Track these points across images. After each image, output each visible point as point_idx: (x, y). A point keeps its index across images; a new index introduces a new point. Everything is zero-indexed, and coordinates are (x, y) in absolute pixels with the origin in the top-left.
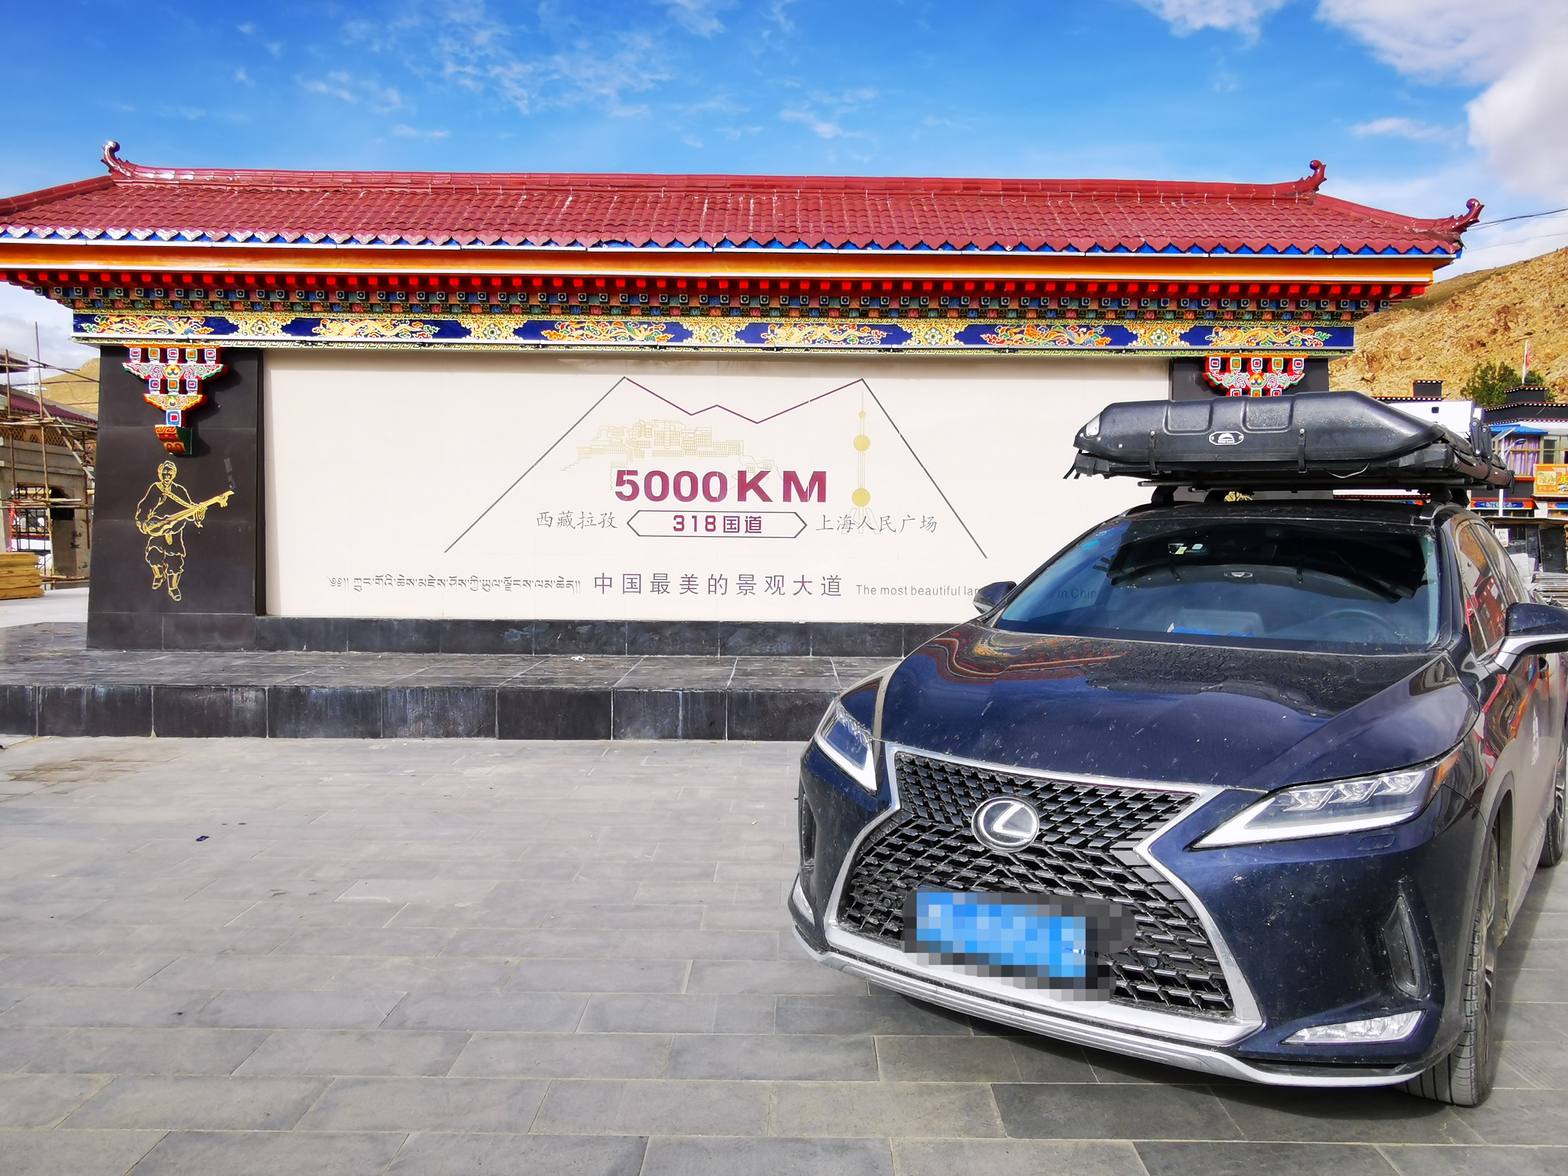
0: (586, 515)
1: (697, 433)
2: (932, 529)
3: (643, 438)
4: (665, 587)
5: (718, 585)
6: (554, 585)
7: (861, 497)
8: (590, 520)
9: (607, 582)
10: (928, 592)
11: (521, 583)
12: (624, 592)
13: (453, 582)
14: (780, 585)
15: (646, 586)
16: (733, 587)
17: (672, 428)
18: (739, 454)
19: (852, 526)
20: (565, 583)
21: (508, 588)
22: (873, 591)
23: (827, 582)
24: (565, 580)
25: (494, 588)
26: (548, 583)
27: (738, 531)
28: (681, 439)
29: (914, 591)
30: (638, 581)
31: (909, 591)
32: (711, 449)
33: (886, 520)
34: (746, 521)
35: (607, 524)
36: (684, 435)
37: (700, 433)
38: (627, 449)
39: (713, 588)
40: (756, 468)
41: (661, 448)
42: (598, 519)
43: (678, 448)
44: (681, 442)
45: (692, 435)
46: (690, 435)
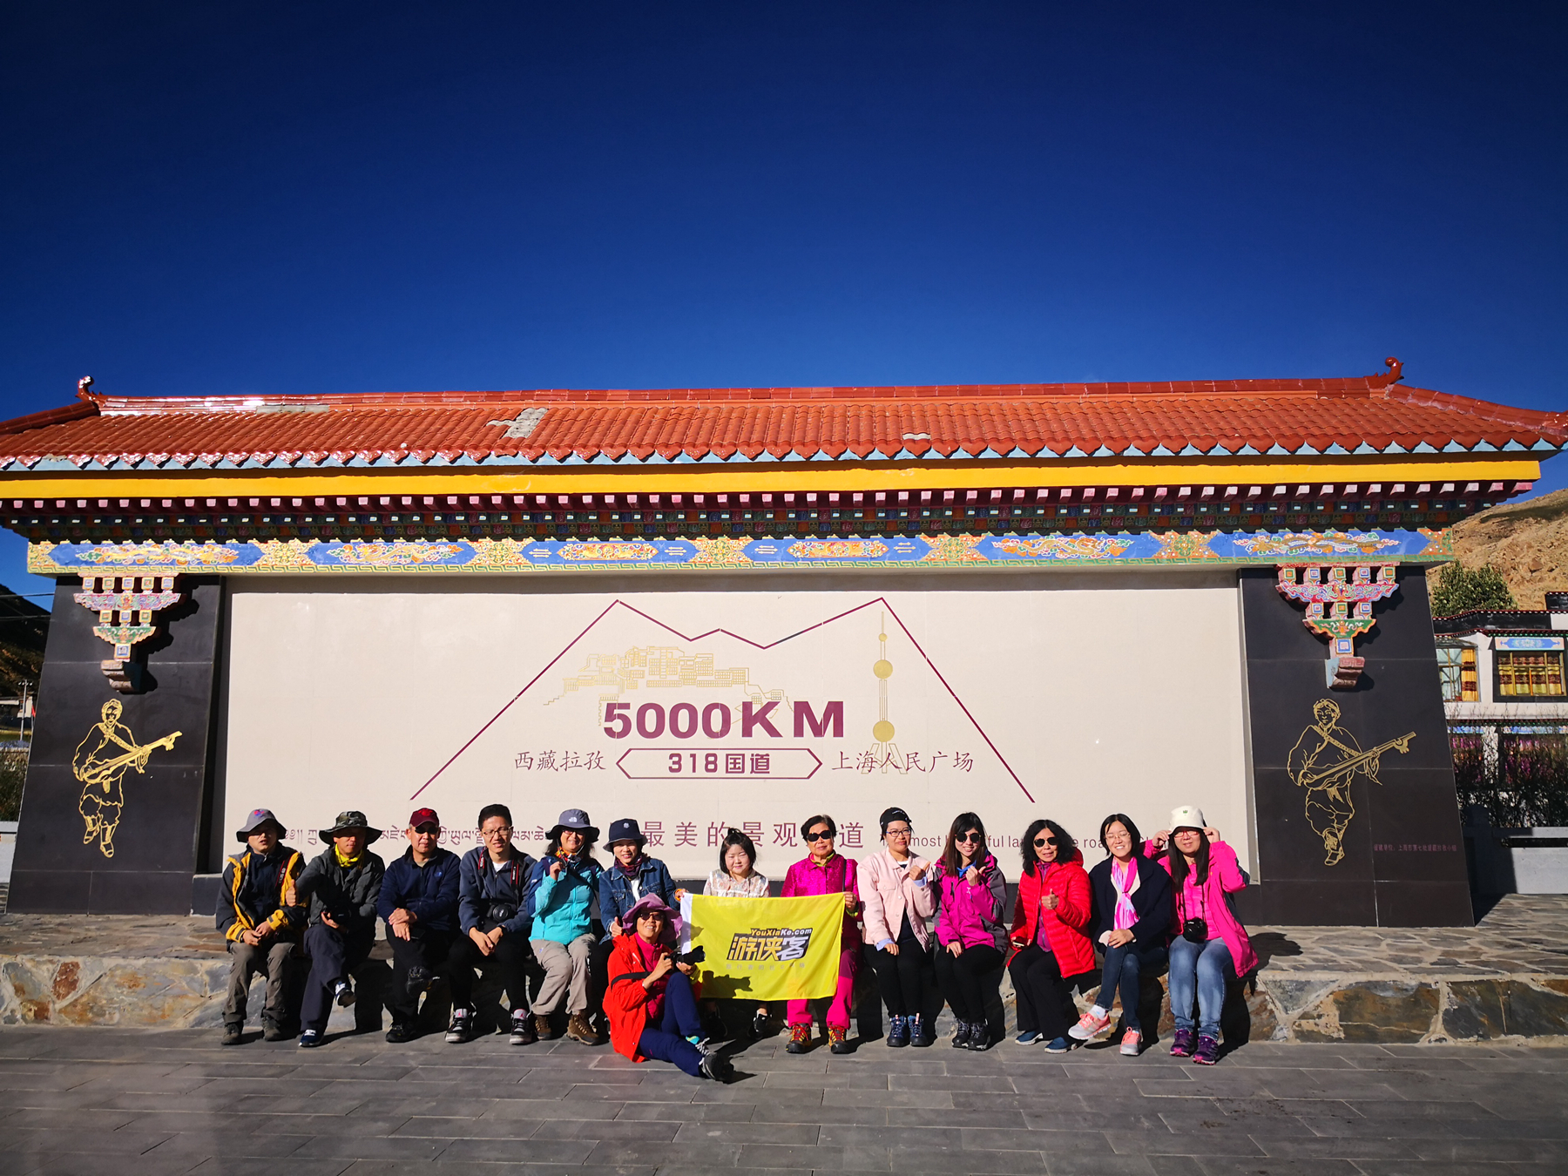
0: (571, 755)
1: (697, 660)
2: (968, 767)
4: (658, 838)
6: (532, 836)
7: (884, 730)
8: (574, 761)
17: (669, 655)
18: (744, 684)
19: (874, 764)
25: (464, 841)
26: (526, 834)
27: (743, 772)
28: (679, 667)
32: (712, 678)
33: (913, 757)
34: (752, 760)
35: (594, 764)
36: (682, 663)
37: (701, 660)
38: (618, 680)
39: (713, 839)
40: (763, 697)
41: (657, 678)
42: (583, 760)
43: (675, 678)
44: (679, 670)
45: (692, 663)
46: (688, 663)
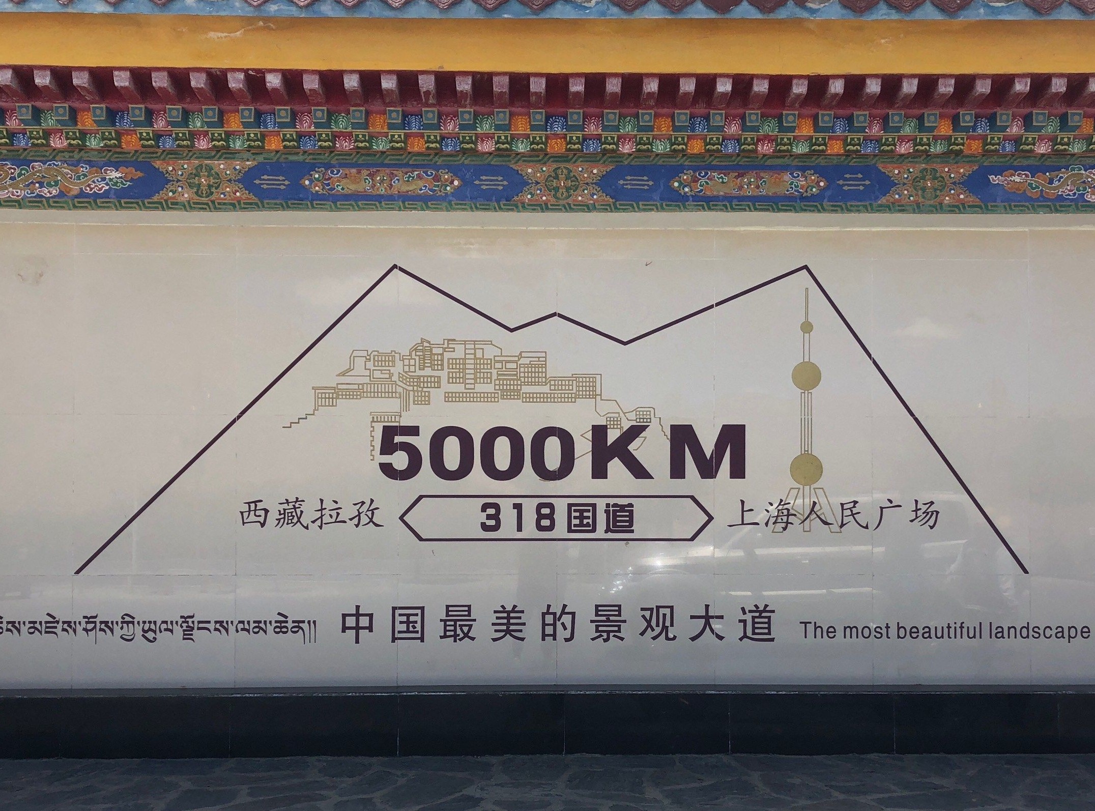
0: (329, 505)
1: (522, 361)
2: (931, 522)
3: (428, 372)
4: (466, 629)
5: (559, 624)
6: (270, 629)
7: (807, 468)
8: (334, 513)
9: (364, 621)
10: (927, 633)
11: (211, 626)
12: (394, 639)
13: (90, 626)
14: (668, 623)
15: (434, 627)
16: (585, 628)
17: (479, 354)
18: (594, 396)
19: (791, 519)
20: (290, 625)
21: (188, 635)
22: (831, 632)
23: (748, 617)
24: (290, 620)
25: (163, 637)
26: (260, 626)
27: (594, 530)
28: (494, 372)
29: (902, 631)
30: (418, 619)
31: (893, 631)
32: (546, 389)
33: (850, 509)
34: (608, 512)
35: (364, 519)
36: (499, 365)
37: (527, 361)
38: (400, 390)
39: (549, 630)
40: (624, 420)
41: (460, 388)
42: (348, 512)
43: (490, 388)
44: (494, 377)
45: (514, 366)
46: (509, 366)
